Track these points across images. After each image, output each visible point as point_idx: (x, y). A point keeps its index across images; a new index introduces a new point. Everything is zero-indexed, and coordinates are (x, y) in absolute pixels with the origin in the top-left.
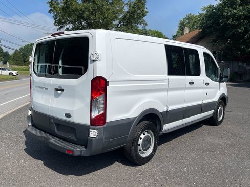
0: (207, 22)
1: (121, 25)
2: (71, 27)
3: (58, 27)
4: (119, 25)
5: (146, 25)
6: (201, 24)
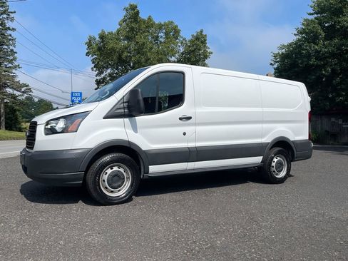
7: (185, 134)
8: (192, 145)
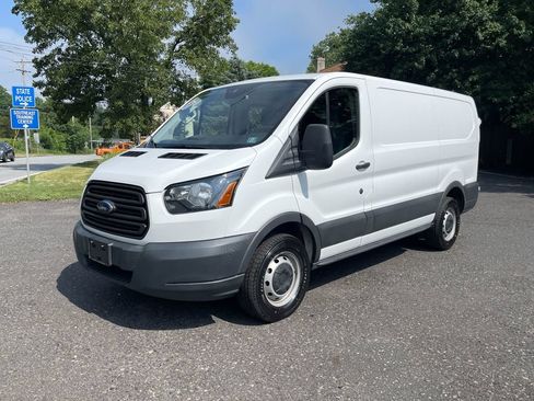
0: (355, 47)
1: (181, 47)
2: (66, 46)
3: (35, 45)
4: (177, 47)
5: (235, 48)
6: (346, 51)
7: (361, 192)
8: (368, 208)
